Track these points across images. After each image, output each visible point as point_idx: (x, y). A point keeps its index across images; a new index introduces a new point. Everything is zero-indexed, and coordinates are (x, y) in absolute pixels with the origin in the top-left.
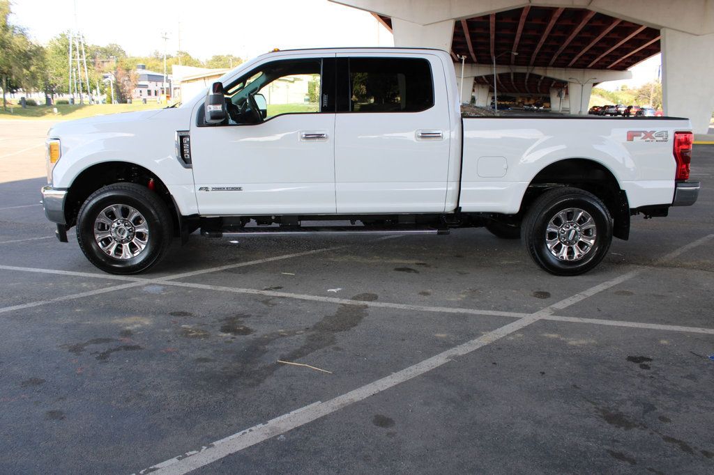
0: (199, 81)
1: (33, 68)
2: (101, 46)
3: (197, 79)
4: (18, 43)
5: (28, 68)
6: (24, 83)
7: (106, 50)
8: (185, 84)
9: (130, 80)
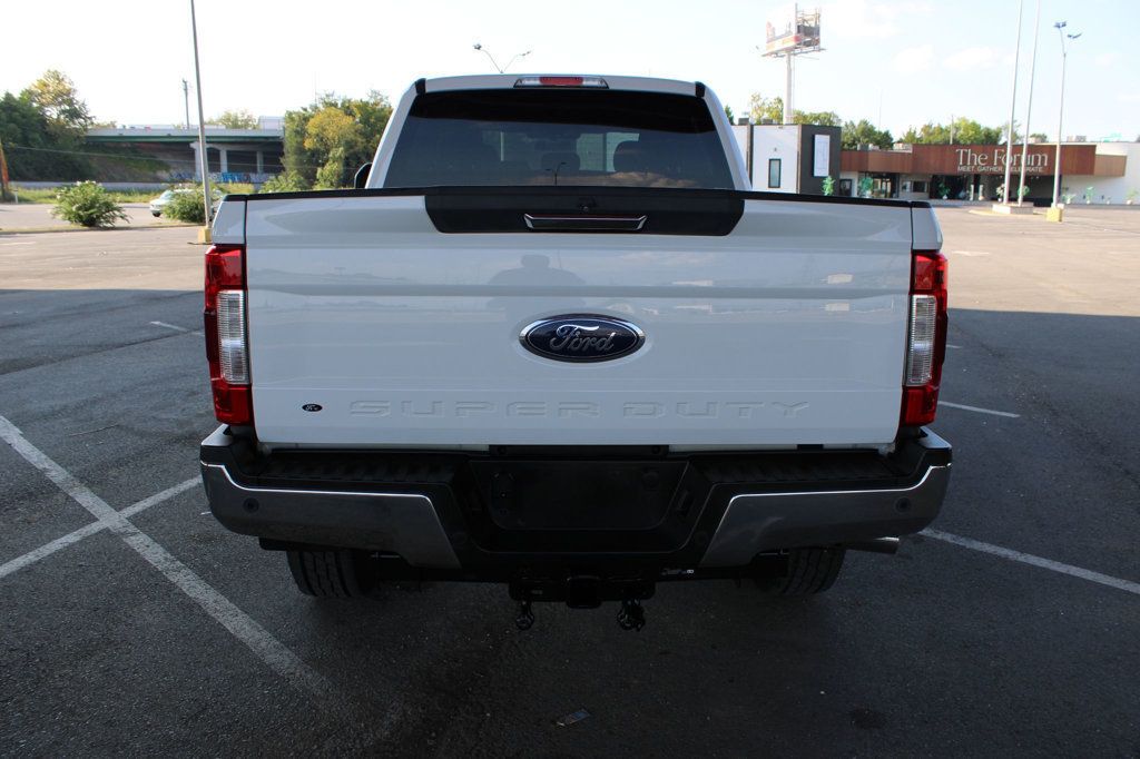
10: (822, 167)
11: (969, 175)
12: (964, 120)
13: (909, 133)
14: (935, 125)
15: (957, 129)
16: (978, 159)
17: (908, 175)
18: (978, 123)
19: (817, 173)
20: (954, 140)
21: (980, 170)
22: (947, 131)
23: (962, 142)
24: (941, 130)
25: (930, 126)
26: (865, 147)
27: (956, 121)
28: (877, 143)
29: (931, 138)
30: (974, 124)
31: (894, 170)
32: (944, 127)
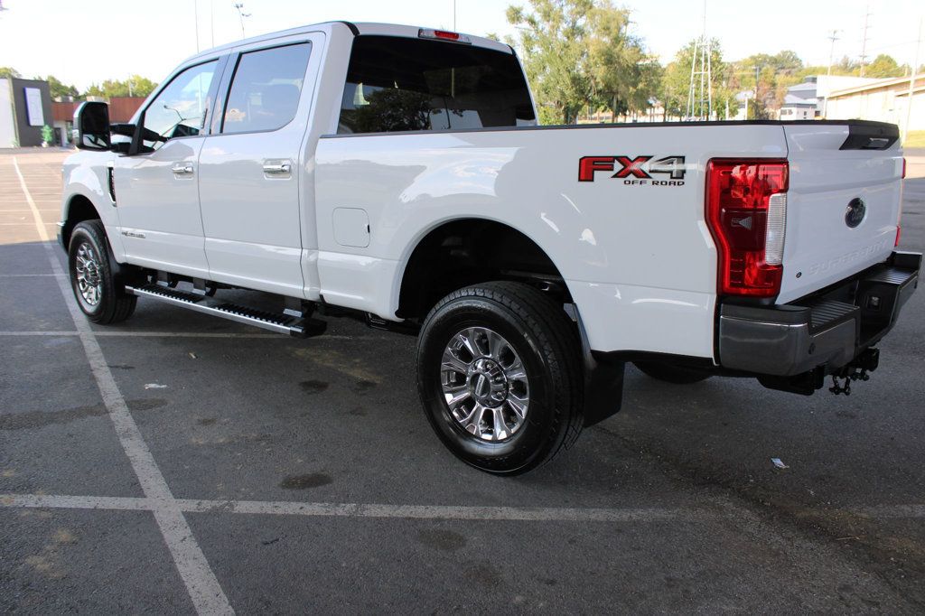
0: (855, 97)
1: (641, 86)
2: (770, 55)
3: (851, 94)
4: (626, 57)
5: (635, 85)
6: (630, 104)
7: (776, 60)
8: (834, 101)
9: (774, 98)
10: (36, 117)
12: (138, 77)
13: (93, 87)
14: (114, 81)
15: (134, 84)
18: (149, 79)
19: (33, 122)
20: (133, 94)
22: (125, 86)
23: (138, 95)
24: (120, 86)
25: (109, 82)
27: (132, 78)
29: (113, 92)
30: (146, 80)
32: (122, 83)
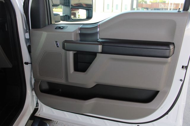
11: (161, 8)
16: (163, 6)
17: (150, 8)
21: (163, 8)
26: (142, 3)
28: (144, 2)
31: (148, 7)
